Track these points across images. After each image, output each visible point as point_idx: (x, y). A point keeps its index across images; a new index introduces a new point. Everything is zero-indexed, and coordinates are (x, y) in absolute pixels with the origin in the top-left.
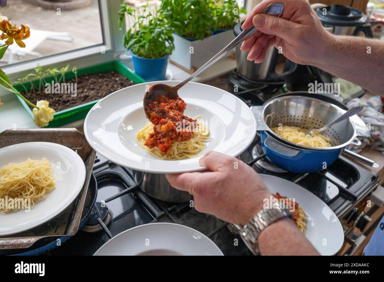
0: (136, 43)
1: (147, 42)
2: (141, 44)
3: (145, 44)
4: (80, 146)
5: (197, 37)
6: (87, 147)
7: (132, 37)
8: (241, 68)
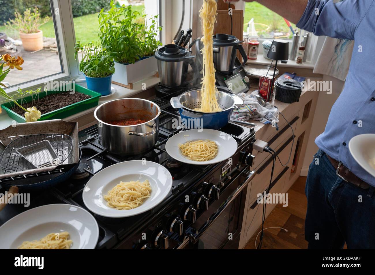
0: (88, 68)
1: (97, 66)
2: (92, 68)
3: (95, 67)
4: (65, 129)
5: (130, 62)
6: (69, 129)
7: (85, 64)
8: (163, 81)
